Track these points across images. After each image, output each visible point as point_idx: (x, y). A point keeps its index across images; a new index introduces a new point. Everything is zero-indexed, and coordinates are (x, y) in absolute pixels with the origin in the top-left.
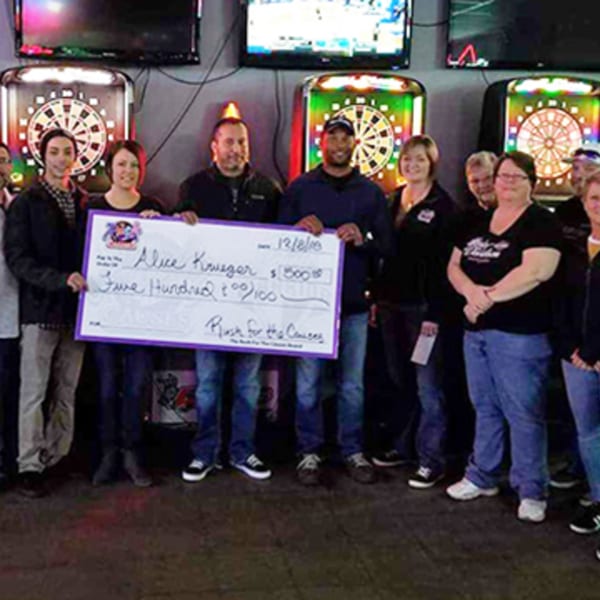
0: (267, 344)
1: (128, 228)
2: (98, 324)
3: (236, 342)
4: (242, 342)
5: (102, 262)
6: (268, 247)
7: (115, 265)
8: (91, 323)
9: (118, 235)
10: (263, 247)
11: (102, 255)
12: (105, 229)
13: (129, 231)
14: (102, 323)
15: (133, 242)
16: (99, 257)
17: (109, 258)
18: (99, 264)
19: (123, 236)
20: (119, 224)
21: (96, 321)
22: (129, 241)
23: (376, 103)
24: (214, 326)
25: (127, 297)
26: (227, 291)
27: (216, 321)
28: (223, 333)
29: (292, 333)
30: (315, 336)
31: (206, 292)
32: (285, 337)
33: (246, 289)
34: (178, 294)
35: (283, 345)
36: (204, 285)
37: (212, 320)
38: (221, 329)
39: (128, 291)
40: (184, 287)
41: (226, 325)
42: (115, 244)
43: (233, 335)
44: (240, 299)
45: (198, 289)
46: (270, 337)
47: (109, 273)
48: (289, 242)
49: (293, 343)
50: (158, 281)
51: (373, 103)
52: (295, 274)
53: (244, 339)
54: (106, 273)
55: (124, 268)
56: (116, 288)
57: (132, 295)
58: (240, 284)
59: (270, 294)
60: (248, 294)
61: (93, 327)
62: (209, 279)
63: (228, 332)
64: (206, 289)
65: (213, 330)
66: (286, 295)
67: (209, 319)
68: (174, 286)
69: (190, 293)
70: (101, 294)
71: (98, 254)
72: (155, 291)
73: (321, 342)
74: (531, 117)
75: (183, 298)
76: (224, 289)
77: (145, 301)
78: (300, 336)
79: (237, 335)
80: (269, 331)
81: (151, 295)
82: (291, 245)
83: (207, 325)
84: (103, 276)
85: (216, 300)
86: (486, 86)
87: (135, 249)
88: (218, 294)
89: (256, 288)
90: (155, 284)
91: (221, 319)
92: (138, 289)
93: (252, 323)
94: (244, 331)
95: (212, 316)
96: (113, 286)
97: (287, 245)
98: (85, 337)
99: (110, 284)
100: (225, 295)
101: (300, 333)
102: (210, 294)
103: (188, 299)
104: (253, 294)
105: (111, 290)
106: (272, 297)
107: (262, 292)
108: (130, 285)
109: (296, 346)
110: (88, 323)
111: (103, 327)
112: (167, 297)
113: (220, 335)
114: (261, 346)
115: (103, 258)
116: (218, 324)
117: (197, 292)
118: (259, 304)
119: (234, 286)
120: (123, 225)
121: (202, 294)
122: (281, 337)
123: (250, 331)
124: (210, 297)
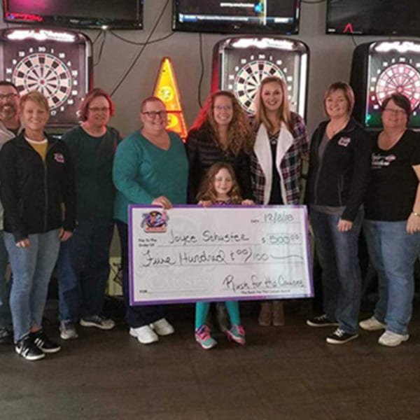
0: (266, 292)
1: (159, 216)
2: (146, 291)
3: (245, 293)
4: (249, 292)
5: (142, 243)
6: (258, 221)
7: (153, 245)
8: (141, 291)
9: (152, 222)
10: (255, 221)
11: (142, 239)
12: (142, 219)
13: (160, 218)
14: (149, 291)
15: (163, 226)
16: (140, 240)
17: (148, 240)
18: (140, 245)
19: (155, 222)
20: (151, 213)
21: (144, 289)
22: (160, 225)
23: (273, 58)
24: (228, 283)
25: (163, 268)
26: (234, 256)
27: (230, 279)
28: (235, 288)
29: (282, 282)
30: (298, 282)
31: (220, 259)
32: (278, 285)
33: (246, 253)
34: (200, 262)
35: (277, 292)
36: (218, 254)
37: (227, 279)
38: (234, 285)
39: (164, 263)
40: (204, 256)
41: (237, 282)
42: (151, 229)
43: (242, 288)
44: (243, 262)
45: (213, 256)
46: (268, 287)
47: (148, 252)
48: (272, 216)
49: (284, 289)
50: (185, 254)
51: (271, 58)
52: (278, 240)
53: (251, 291)
54: (146, 252)
55: (159, 246)
56: (155, 262)
57: (167, 266)
58: (242, 250)
59: (263, 255)
60: (249, 257)
61: (142, 294)
62: (221, 249)
63: (238, 287)
64: (219, 256)
65: (228, 287)
66: (274, 256)
67: (225, 278)
68: (197, 256)
69: (208, 260)
70: (145, 268)
71: (139, 238)
72: (184, 261)
73: (302, 286)
74: (386, 70)
75: (204, 265)
76: (232, 254)
77: (177, 270)
78: (287, 284)
79: (245, 287)
80: (266, 283)
81: (181, 265)
82: (273, 218)
83: (224, 283)
84: (145, 255)
85: (227, 264)
86: (355, 47)
87: (164, 232)
88: (228, 258)
89: (253, 253)
90: (183, 257)
91: (233, 278)
92: (171, 262)
93: (254, 278)
94: (250, 284)
95: (226, 276)
96: (153, 261)
97: (270, 219)
98: (137, 302)
99: (151, 259)
100: (233, 259)
101: (288, 281)
102: (223, 260)
103: (207, 265)
104: (252, 256)
105: (151, 264)
106: (265, 257)
107: (258, 255)
108: (165, 259)
109: (286, 291)
110: (138, 291)
111: (150, 293)
112: (193, 265)
113: (234, 289)
114: (263, 294)
115: (143, 241)
116: (231, 281)
117: (213, 260)
118: (257, 263)
119: (239, 252)
120: (154, 214)
121: (217, 260)
122: (275, 286)
123: (254, 284)
124: (223, 262)
